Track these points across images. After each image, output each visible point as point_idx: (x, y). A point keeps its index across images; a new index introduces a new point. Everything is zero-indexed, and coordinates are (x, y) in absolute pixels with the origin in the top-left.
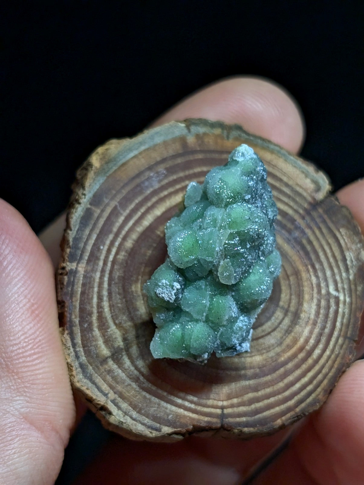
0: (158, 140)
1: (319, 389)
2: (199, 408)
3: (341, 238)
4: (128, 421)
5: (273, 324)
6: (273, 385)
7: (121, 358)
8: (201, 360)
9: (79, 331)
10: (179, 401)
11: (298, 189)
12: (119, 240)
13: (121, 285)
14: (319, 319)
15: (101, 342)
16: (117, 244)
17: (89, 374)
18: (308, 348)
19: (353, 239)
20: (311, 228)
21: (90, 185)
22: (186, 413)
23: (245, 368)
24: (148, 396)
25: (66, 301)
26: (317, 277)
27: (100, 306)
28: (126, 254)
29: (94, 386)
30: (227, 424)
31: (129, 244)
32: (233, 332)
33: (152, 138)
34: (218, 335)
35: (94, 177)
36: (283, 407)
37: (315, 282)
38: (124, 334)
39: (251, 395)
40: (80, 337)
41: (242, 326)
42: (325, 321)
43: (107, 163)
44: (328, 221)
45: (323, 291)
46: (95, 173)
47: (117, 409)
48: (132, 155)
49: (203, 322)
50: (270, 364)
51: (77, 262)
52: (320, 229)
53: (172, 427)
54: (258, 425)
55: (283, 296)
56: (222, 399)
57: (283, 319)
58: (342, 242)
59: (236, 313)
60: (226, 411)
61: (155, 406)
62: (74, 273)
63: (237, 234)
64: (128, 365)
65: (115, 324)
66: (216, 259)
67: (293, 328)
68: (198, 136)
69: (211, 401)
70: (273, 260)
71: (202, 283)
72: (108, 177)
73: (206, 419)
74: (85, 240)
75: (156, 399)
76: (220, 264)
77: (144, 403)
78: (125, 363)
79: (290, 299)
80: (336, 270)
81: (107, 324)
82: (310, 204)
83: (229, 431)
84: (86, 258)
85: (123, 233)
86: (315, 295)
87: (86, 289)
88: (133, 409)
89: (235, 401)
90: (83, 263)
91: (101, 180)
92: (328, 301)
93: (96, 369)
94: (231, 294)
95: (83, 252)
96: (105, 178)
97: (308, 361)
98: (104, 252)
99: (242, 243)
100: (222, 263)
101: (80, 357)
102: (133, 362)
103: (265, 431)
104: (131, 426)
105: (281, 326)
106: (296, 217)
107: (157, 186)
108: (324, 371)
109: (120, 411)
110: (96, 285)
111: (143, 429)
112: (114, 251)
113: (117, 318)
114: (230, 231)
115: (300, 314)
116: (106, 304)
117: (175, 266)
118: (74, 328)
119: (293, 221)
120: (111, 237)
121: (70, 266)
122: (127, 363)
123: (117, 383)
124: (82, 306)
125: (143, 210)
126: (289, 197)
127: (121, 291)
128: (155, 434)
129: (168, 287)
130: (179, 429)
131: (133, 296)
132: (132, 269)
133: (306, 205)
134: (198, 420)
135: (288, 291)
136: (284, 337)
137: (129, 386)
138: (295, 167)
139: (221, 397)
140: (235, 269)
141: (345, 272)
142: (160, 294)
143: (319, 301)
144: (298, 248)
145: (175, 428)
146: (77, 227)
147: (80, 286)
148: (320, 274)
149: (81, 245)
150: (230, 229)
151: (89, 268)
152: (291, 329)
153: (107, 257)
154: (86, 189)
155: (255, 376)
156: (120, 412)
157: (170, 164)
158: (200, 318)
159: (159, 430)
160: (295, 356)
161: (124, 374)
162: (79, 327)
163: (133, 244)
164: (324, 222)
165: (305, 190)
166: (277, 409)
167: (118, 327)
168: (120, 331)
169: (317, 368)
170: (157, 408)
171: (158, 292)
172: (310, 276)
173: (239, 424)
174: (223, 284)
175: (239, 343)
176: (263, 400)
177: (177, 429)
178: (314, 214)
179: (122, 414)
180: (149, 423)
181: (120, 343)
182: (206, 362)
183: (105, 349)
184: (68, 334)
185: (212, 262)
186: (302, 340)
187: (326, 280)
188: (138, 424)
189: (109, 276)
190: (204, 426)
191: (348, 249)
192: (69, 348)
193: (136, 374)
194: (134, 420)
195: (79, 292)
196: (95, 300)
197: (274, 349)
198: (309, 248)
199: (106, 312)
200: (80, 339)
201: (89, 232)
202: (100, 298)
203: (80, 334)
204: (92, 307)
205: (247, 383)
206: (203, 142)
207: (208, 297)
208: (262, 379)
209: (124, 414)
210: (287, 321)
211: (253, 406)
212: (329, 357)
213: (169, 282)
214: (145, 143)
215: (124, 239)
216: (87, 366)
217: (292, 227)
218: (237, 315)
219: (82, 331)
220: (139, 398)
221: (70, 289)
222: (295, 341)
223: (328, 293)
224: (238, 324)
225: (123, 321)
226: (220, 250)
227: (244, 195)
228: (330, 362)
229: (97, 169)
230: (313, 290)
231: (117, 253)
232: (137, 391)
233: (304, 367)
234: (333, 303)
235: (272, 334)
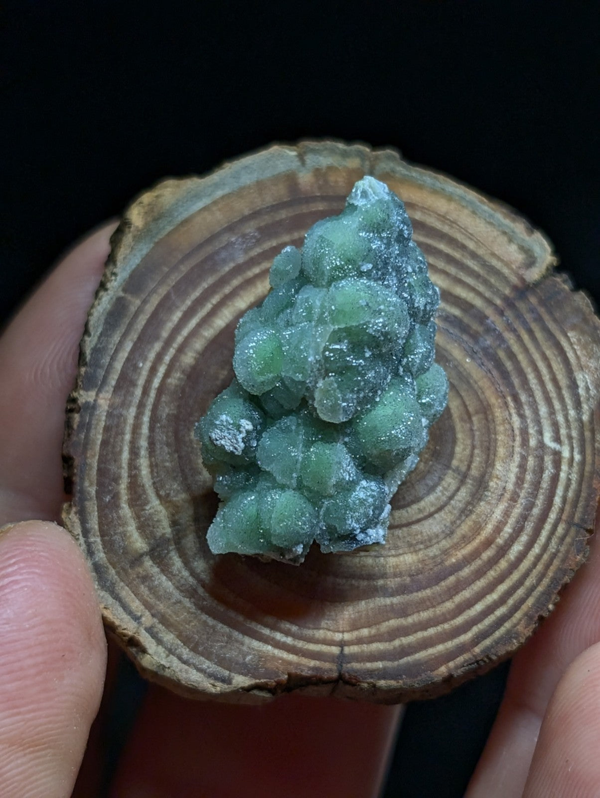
0: (247, 179)
1: (518, 615)
2: (300, 644)
3: (570, 347)
4: (175, 665)
5: (438, 498)
6: (434, 607)
7: (165, 556)
8: (291, 556)
9: (96, 508)
10: (266, 631)
11: (494, 262)
12: (172, 351)
13: (171, 429)
14: (523, 491)
15: (132, 528)
16: (167, 359)
17: (109, 582)
18: (500, 541)
19: (592, 350)
20: (514, 331)
21: (125, 258)
22: (277, 652)
23: (384, 576)
24: (211, 621)
25: (74, 457)
26: (522, 416)
27: (133, 466)
28: (182, 376)
29: (118, 603)
30: (348, 672)
31: (189, 359)
32: (347, 507)
33: (236, 176)
34: (321, 513)
35: (132, 244)
36: (450, 644)
37: (519, 426)
38: (173, 515)
39: (393, 623)
40: (97, 519)
41: (364, 498)
42: (534, 495)
43: (156, 220)
44: (546, 317)
45: (533, 442)
46: (134, 237)
47: (155, 644)
48: (200, 205)
49: (294, 490)
50: (431, 569)
51: (96, 390)
52: (530, 332)
53: (251, 677)
54: (404, 676)
55: (458, 449)
56: (341, 629)
57: (458, 489)
58: (570, 355)
59: (352, 475)
60: (347, 650)
61: (223, 639)
62: (91, 408)
63: (345, 332)
64: (178, 569)
65: (159, 496)
66: (310, 376)
67: (474, 507)
68: (317, 172)
69: (321, 631)
70: (428, 383)
71: (290, 422)
72: (157, 244)
73: (313, 663)
74: (113, 352)
75: (225, 627)
76: (318, 385)
77: (203, 634)
78: (173, 564)
79: (472, 455)
80: (557, 405)
81: (145, 496)
82: (515, 288)
83: (353, 685)
84: (113, 383)
85: (180, 339)
86: (518, 449)
87: (110, 436)
88: (184, 645)
89: (365, 632)
90: (107, 392)
91: (144, 249)
92: (541, 459)
93: (123, 573)
94: (343, 440)
95: (108, 372)
96: (152, 245)
97: (499, 565)
98: (145, 373)
99: (356, 348)
100: (321, 385)
101: (96, 553)
102: (187, 563)
103: (417, 685)
104: (179, 673)
105: (452, 502)
106: (489, 311)
107: (241, 259)
108: (528, 583)
109: (160, 647)
110: (128, 429)
111: (200, 679)
112: (162, 370)
113: (162, 487)
114: (332, 327)
115: (488, 482)
116: (144, 463)
117: (246, 391)
118: (88, 504)
119: (482, 318)
120: (157, 346)
121: (85, 397)
122: (177, 563)
123: (159, 598)
124: (103, 466)
125: (215, 300)
126: (477, 276)
127: (172, 440)
128: (220, 688)
129: (230, 427)
130: (262, 681)
131: (193, 448)
132: (191, 402)
133: (507, 291)
134: (298, 665)
135: (469, 442)
136: (458, 522)
137: (179, 604)
138: (490, 223)
139: (341, 626)
140: (345, 395)
141: (574, 409)
142: (217, 440)
143: (524, 459)
144: (490, 365)
145: (256, 678)
146: (100, 330)
147: (101, 431)
148: (528, 412)
149: (106, 360)
150: (333, 324)
151: (118, 400)
152: (471, 508)
153: (149, 381)
154: (118, 264)
155: (403, 590)
156: (161, 649)
157: (266, 220)
158: (288, 483)
159: (227, 681)
160: (476, 554)
161: (170, 583)
162: (96, 502)
163: (195, 359)
164: (539, 320)
165: (507, 264)
166: (440, 648)
167: (163, 502)
168: (166, 508)
169: (515, 576)
170: (227, 643)
171: (213, 436)
172: (510, 415)
173: (371, 673)
174: (324, 422)
175: (361, 528)
176: (416, 632)
177: (260, 679)
178: (521, 306)
179: (164, 652)
180: (211, 669)
181: (165, 529)
182: (303, 560)
183: (140, 540)
184: (76, 513)
185: (304, 383)
186: (489, 528)
187: (538, 422)
188: (191, 670)
189: (152, 414)
190: (307, 675)
191: (581, 368)
192: (77, 537)
193: (191, 583)
194: (185, 662)
195: (99, 442)
196: (125, 455)
197: (438, 543)
198: (509, 365)
199: (143, 476)
200: (97, 522)
201: (119, 339)
202: (134, 452)
203: (96, 513)
204: (120, 467)
205: (388, 601)
206: (326, 182)
207: (301, 445)
208: (415, 594)
209: (167, 652)
210: (463, 494)
211: (397, 643)
212: (538, 558)
213: (232, 419)
214: (224, 184)
215: (181, 350)
216: (107, 568)
217: (480, 329)
218: (355, 478)
219: (101, 509)
220: (195, 625)
221: (83, 437)
222: (477, 528)
223: (541, 445)
224: (357, 493)
225: (172, 491)
226: (317, 360)
227: (360, 263)
228: (540, 567)
229: (138, 231)
230: (514, 440)
231: (167, 375)
232: (192, 613)
233: (492, 574)
234: (550, 462)
235: (436, 516)
